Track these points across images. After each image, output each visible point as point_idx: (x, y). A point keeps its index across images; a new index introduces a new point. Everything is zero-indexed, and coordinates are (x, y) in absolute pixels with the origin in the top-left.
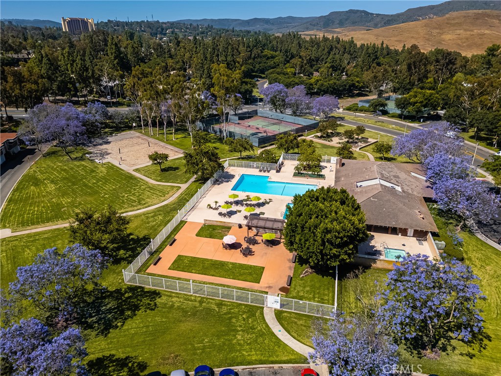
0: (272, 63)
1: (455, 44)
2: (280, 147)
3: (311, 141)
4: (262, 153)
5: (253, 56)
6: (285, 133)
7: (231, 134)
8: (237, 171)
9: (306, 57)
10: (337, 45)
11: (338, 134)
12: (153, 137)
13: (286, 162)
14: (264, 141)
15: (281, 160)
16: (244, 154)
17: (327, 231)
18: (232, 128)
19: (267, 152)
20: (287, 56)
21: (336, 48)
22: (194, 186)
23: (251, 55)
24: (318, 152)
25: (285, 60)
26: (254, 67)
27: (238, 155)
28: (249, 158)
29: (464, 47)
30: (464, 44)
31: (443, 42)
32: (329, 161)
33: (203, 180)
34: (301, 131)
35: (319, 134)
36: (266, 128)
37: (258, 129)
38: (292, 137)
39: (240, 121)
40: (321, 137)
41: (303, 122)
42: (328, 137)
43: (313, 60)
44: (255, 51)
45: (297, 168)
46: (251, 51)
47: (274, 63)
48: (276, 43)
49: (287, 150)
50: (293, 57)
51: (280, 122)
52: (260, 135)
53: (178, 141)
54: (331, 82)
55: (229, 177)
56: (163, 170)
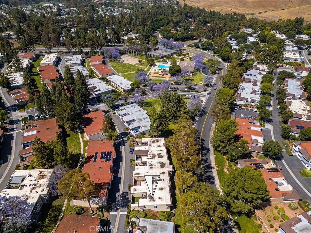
0: (161, 24)
1: (252, 5)
2: (167, 58)
3: (174, 57)
4: (163, 60)
5: (153, 21)
6: (168, 55)
7: (154, 55)
8: (158, 64)
9: (175, 21)
10: (190, 11)
11: (182, 55)
12: (132, 56)
13: (168, 62)
14: (163, 57)
15: (167, 61)
16: (159, 60)
17: (175, 69)
18: (153, 53)
19: (164, 59)
20: (167, 22)
21: (190, 13)
22: (150, 67)
23: (152, 21)
24: (176, 59)
25: (167, 23)
26: (154, 27)
27: (157, 60)
28: (160, 61)
29: (256, 6)
30: (257, 5)
31: (247, 4)
32: (178, 62)
33: (151, 66)
34: (172, 54)
35: (177, 55)
36: (163, 53)
37: (160, 53)
38: (170, 56)
39: (155, 51)
40: (177, 56)
41: (173, 51)
42: (180, 56)
43: (178, 22)
44: (154, 19)
45: (171, 63)
46: (152, 19)
47: (162, 24)
48: (162, 11)
49: (169, 59)
50: (170, 22)
51: (166, 51)
52: (161, 55)
53: (140, 57)
54: (184, 35)
55: (156, 65)
56: (141, 64)
